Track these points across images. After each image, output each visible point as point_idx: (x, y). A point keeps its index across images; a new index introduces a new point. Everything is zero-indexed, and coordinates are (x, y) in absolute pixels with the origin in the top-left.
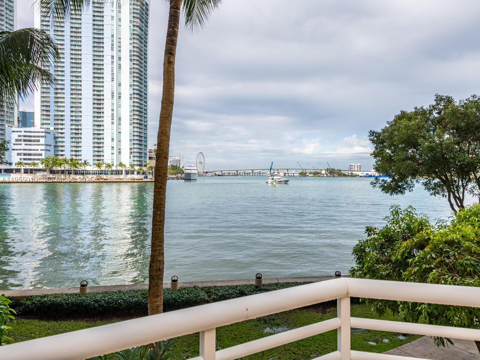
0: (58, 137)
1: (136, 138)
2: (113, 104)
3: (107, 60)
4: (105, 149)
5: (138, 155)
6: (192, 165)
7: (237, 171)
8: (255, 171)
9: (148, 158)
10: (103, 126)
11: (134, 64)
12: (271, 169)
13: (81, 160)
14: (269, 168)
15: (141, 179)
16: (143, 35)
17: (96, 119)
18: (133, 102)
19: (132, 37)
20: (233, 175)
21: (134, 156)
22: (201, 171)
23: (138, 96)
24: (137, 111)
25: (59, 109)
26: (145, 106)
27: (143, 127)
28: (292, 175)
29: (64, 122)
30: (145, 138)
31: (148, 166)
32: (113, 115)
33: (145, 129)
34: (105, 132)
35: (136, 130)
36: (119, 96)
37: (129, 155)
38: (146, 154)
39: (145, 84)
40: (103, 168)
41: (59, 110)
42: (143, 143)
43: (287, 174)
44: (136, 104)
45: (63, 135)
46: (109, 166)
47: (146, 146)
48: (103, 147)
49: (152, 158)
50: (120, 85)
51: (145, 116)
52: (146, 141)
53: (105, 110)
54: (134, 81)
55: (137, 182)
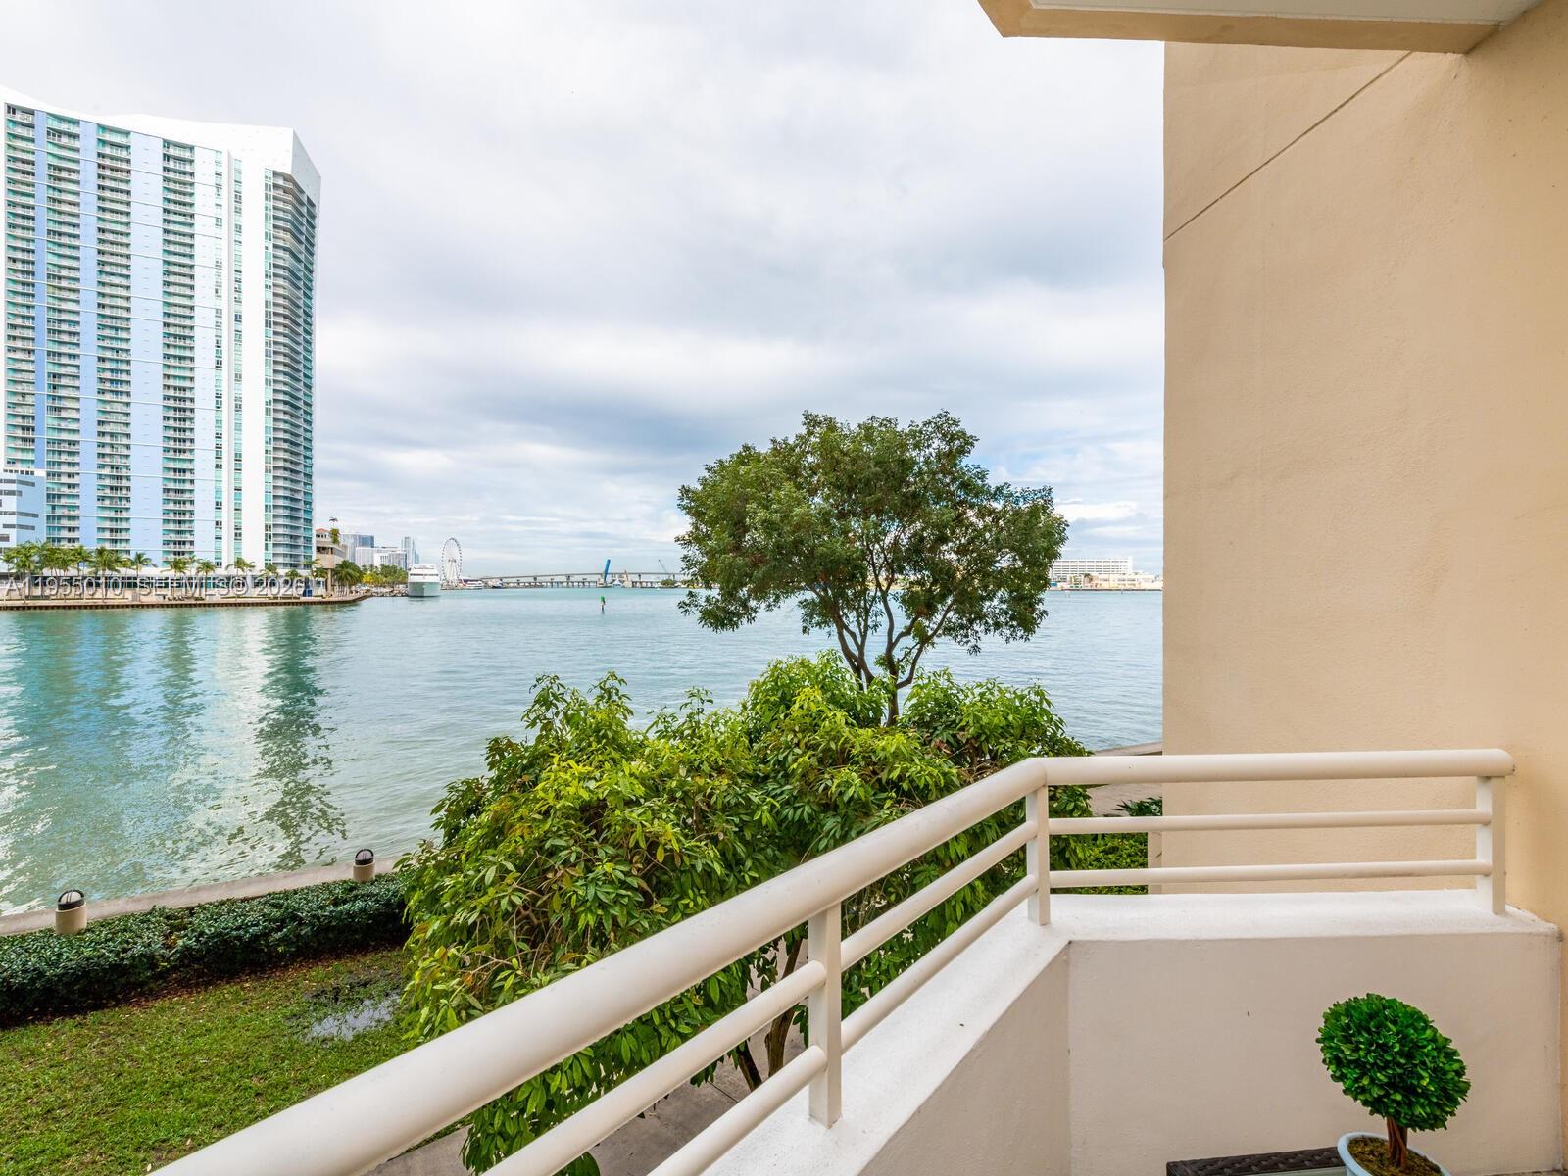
0: (59, 496)
1: (281, 502)
2: (219, 422)
3: (203, 319)
4: (197, 527)
5: (287, 541)
6: (428, 566)
7: (535, 579)
8: (572, 579)
9: (314, 549)
10: (192, 471)
11: (275, 333)
12: (606, 574)
13: (128, 552)
14: (602, 571)
15: (295, 598)
16: (300, 271)
17: (171, 454)
18: (275, 420)
19: (272, 271)
20: (527, 587)
21: (275, 545)
22: (452, 578)
23: (287, 408)
24: (285, 441)
25: (63, 425)
26: (306, 430)
27: (301, 477)
28: (649, 585)
29: (76, 459)
30: (306, 503)
31: (314, 567)
32: (219, 447)
33: (305, 484)
34: (197, 486)
35: (281, 483)
36: (236, 405)
37: (264, 542)
38: (308, 540)
39: (307, 381)
40: (191, 571)
41: (64, 430)
42: (301, 514)
43: (638, 584)
44: (282, 426)
45: (74, 491)
46: (207, 566)
47: (308, 521)
48: (191, 522)
49: (324, 548)
50: (238, 378)
51: (308, 453)
52: (308, 512)
53: (197, 435)
54: (276, 372)
55: (285, 603)
